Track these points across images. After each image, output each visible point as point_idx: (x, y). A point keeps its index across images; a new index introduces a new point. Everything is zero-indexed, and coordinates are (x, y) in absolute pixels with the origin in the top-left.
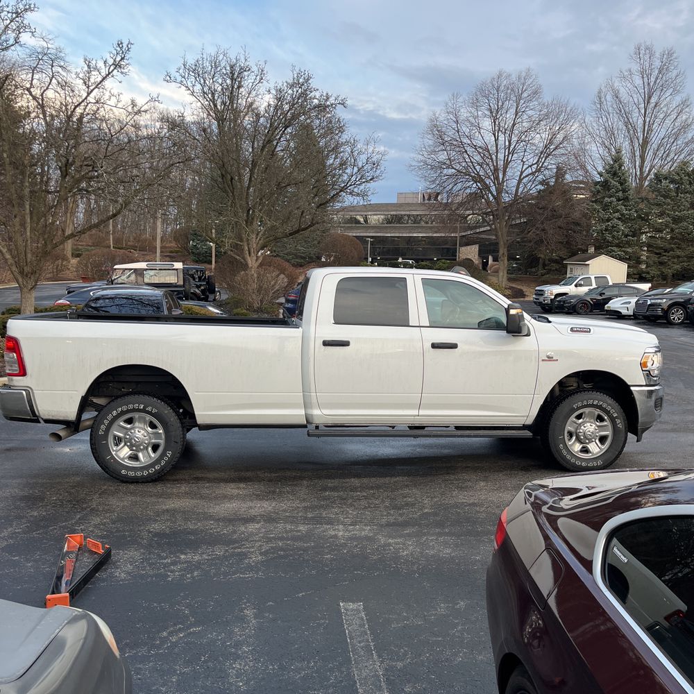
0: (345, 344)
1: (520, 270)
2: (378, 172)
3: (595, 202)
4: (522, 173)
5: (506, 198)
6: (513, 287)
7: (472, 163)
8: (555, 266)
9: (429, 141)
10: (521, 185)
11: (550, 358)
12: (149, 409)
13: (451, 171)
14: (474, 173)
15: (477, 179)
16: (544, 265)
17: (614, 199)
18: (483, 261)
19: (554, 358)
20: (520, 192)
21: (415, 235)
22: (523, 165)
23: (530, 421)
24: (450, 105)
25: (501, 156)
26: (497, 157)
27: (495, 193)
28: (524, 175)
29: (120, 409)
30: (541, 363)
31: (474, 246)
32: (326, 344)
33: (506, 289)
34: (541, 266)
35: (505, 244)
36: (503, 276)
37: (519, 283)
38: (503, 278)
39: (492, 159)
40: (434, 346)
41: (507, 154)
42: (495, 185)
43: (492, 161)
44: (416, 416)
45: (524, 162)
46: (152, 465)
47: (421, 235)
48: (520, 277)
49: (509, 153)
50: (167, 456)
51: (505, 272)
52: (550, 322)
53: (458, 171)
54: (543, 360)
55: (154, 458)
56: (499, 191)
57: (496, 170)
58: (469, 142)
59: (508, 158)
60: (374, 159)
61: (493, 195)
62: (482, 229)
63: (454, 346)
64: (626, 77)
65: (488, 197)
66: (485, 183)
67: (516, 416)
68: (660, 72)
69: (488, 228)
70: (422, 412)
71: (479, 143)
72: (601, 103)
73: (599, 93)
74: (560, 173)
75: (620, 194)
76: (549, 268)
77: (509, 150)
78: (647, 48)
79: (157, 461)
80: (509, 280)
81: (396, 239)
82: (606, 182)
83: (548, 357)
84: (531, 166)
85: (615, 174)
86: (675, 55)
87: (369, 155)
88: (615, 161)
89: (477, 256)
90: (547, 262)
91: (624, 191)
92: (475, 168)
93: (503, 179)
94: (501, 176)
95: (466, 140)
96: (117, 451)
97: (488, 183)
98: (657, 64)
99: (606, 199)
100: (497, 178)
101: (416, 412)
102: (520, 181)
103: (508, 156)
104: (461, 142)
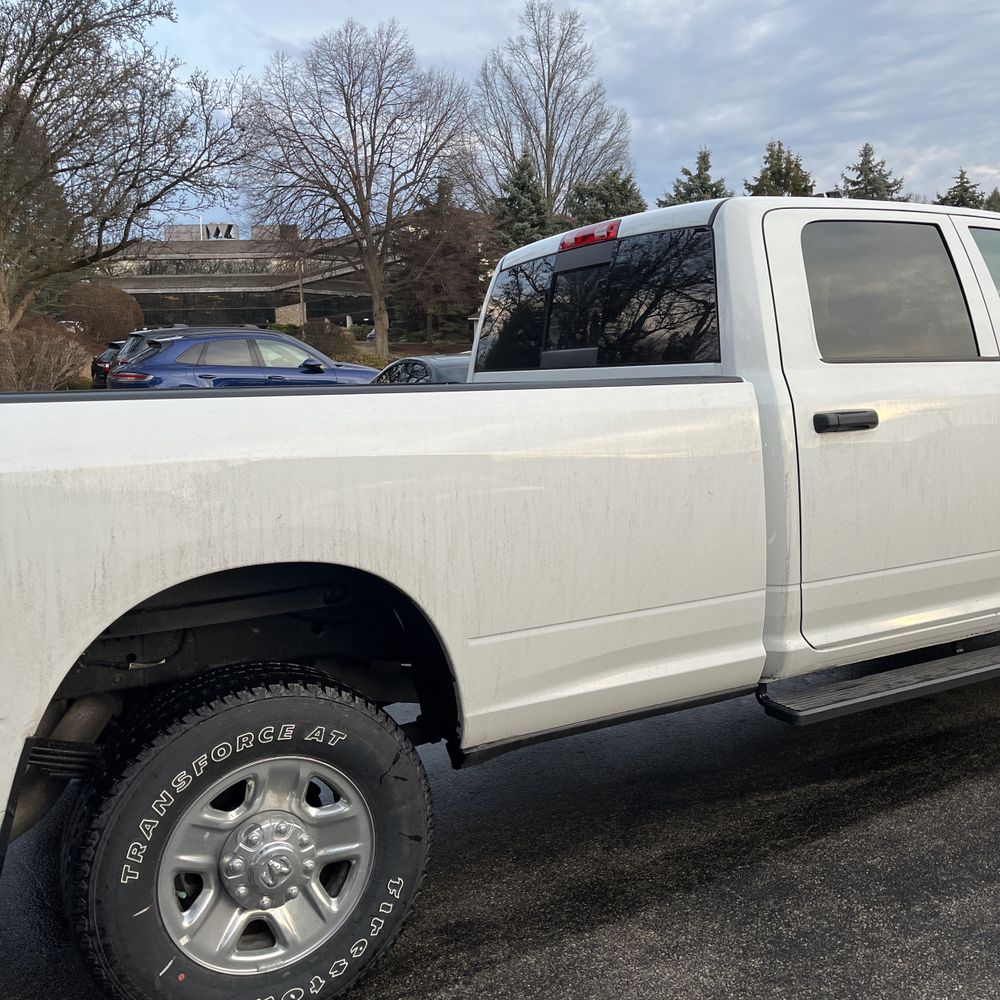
3: (501, 227)
4: (393, 184)
8: (452, 326)
12: (316, 735)
16: (436, 325)
17: (526, 224)
21: (202, 290)
24: (273, 71)
28: (396, 187)
29: (203, 761)
31: (296, 306)
34: (430, 327)
35: (380, 294)
36: (383, 342)
38: (381, 347)
45: (393, 168)
46: (335, 947)
47: (211, 290)
49: (374, 152)
50: (391, 898)
51: (386, 339)
53: (301, 177)
55: (340, 913)
64: (517, 49)
68: (562, 44)
69: (350, 270)
72: (488, 85)
73: (485, 68)
74: (444, 188)
75: (534, 217)
76: (444, 328)
78: (542, 7)
79: (354, 927)
81: (171, 298)
82: (512, 199)
84: (404, 174)
85: (523, 187)
86: (579, 22)
88: (522, 169)
90: (441, 320)
91: (539, 212)
93: (368, 193)
96: (193, 932)
98: (557, 31)
99: (517, 224)
102: (392, 197)
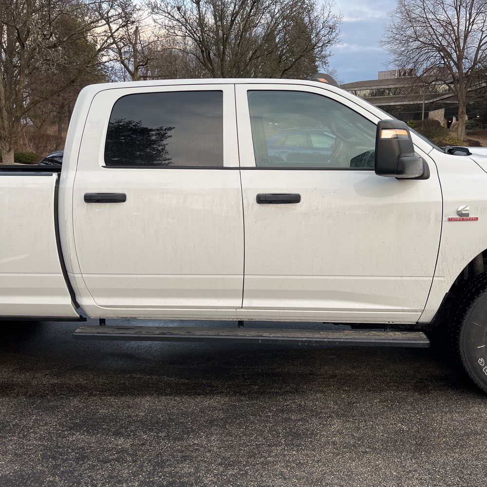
0: (119, 198)
1: (477, 125)
2: (334, 34)
4: (481, 41)
5: (467, 65)
6: (470, 140)
7: (436, 35)
9: (398, 19)
10: (480, 52)
11: (463, 216)
13: (417, 43)
14: (438, 44)
15: (441, 49)
18: (448, 122)
19: (470, 216)
20: (478, 58)
22: (482, 34)
23: (427, 317)
25: (462, 28)
26: (458, 28)
27: (456, 60)
28: (483, 42)
30: (446, 224)
31: (440, 110)
32: (90, 199)
33: (464, 141)
35: (464, 103)
36: (462, 130)
37: (476, 136)
38: (462, 132)
39: (453, 30)
40: (262, 199)
41: (467, 26)
42: (456, 52)
43: (454, 33)
44: (239, 308)
45: (483, 32)
48: (478, 132)
49: (469, 25)
51: (464, 128)
52: (469, 154)
54: (450, 220)
56: (460, 58)
57: (457, 39)
58: (433, 17)
59: (468, 28)
60: (331, 24)
61: (454, 62)
62: (446, 96)
63: (294, 199)
65: (449, 63)
66: (447, 51)
67: (403, 311)
70: (246, 303)
71: (442, 17)
77: (469, 22)
80: (468, 134)
83: (460, 214)
87: (325, 19)
89: (443, 118)
92: (438, 40)
93: (464, 47)
94: (462, 45)
95: (431, 16)
97: (449, 51)
100: (458, 46)
101: (237, 303)
102: (479, 48)
103: (468, 27)
104: (426, 18)
